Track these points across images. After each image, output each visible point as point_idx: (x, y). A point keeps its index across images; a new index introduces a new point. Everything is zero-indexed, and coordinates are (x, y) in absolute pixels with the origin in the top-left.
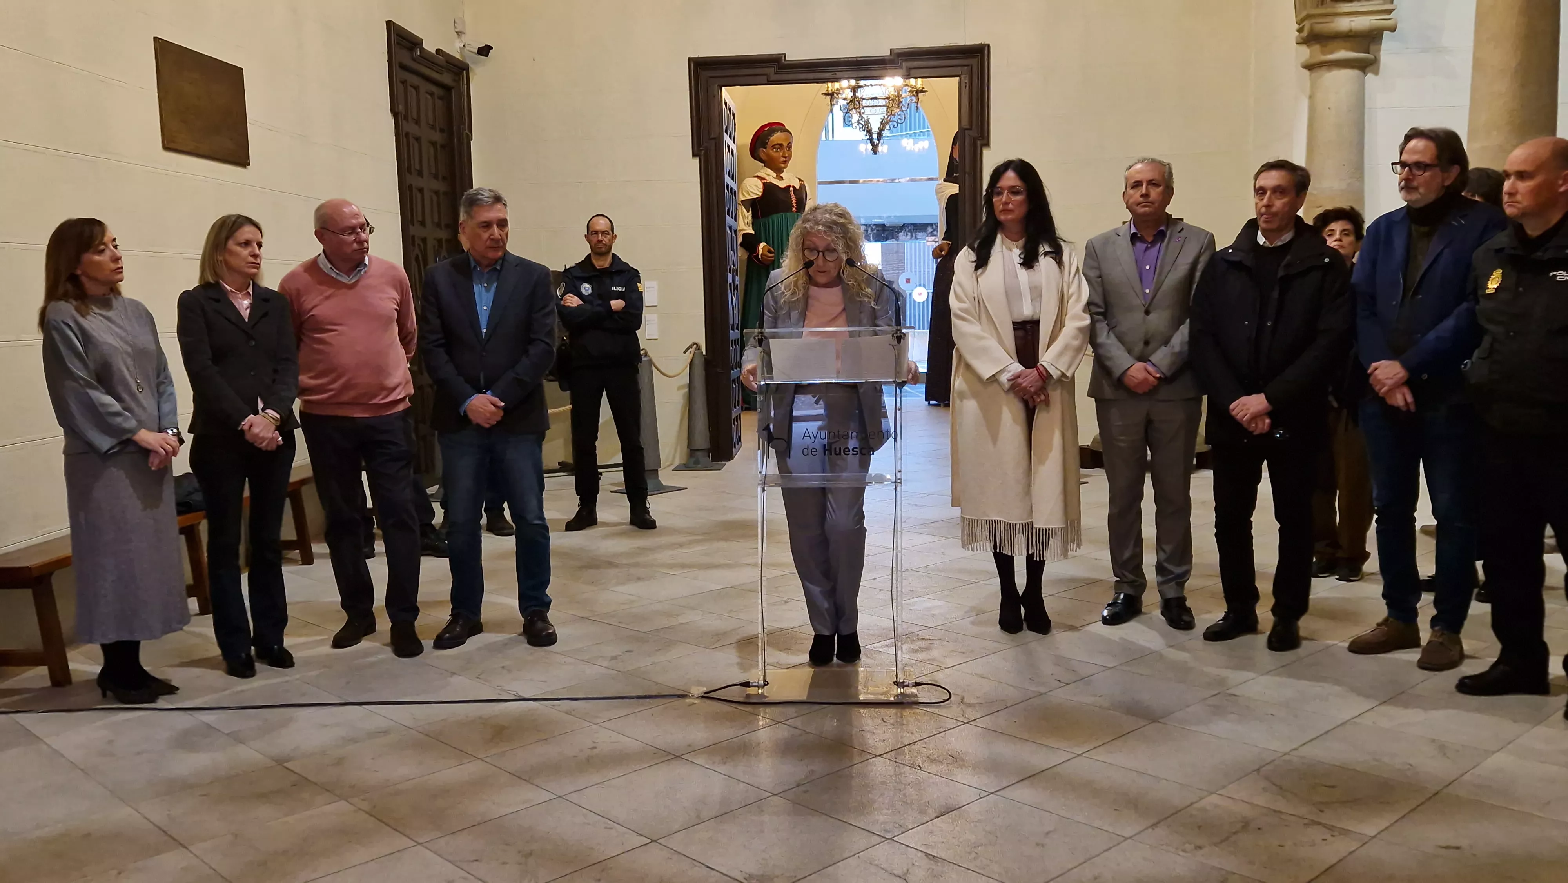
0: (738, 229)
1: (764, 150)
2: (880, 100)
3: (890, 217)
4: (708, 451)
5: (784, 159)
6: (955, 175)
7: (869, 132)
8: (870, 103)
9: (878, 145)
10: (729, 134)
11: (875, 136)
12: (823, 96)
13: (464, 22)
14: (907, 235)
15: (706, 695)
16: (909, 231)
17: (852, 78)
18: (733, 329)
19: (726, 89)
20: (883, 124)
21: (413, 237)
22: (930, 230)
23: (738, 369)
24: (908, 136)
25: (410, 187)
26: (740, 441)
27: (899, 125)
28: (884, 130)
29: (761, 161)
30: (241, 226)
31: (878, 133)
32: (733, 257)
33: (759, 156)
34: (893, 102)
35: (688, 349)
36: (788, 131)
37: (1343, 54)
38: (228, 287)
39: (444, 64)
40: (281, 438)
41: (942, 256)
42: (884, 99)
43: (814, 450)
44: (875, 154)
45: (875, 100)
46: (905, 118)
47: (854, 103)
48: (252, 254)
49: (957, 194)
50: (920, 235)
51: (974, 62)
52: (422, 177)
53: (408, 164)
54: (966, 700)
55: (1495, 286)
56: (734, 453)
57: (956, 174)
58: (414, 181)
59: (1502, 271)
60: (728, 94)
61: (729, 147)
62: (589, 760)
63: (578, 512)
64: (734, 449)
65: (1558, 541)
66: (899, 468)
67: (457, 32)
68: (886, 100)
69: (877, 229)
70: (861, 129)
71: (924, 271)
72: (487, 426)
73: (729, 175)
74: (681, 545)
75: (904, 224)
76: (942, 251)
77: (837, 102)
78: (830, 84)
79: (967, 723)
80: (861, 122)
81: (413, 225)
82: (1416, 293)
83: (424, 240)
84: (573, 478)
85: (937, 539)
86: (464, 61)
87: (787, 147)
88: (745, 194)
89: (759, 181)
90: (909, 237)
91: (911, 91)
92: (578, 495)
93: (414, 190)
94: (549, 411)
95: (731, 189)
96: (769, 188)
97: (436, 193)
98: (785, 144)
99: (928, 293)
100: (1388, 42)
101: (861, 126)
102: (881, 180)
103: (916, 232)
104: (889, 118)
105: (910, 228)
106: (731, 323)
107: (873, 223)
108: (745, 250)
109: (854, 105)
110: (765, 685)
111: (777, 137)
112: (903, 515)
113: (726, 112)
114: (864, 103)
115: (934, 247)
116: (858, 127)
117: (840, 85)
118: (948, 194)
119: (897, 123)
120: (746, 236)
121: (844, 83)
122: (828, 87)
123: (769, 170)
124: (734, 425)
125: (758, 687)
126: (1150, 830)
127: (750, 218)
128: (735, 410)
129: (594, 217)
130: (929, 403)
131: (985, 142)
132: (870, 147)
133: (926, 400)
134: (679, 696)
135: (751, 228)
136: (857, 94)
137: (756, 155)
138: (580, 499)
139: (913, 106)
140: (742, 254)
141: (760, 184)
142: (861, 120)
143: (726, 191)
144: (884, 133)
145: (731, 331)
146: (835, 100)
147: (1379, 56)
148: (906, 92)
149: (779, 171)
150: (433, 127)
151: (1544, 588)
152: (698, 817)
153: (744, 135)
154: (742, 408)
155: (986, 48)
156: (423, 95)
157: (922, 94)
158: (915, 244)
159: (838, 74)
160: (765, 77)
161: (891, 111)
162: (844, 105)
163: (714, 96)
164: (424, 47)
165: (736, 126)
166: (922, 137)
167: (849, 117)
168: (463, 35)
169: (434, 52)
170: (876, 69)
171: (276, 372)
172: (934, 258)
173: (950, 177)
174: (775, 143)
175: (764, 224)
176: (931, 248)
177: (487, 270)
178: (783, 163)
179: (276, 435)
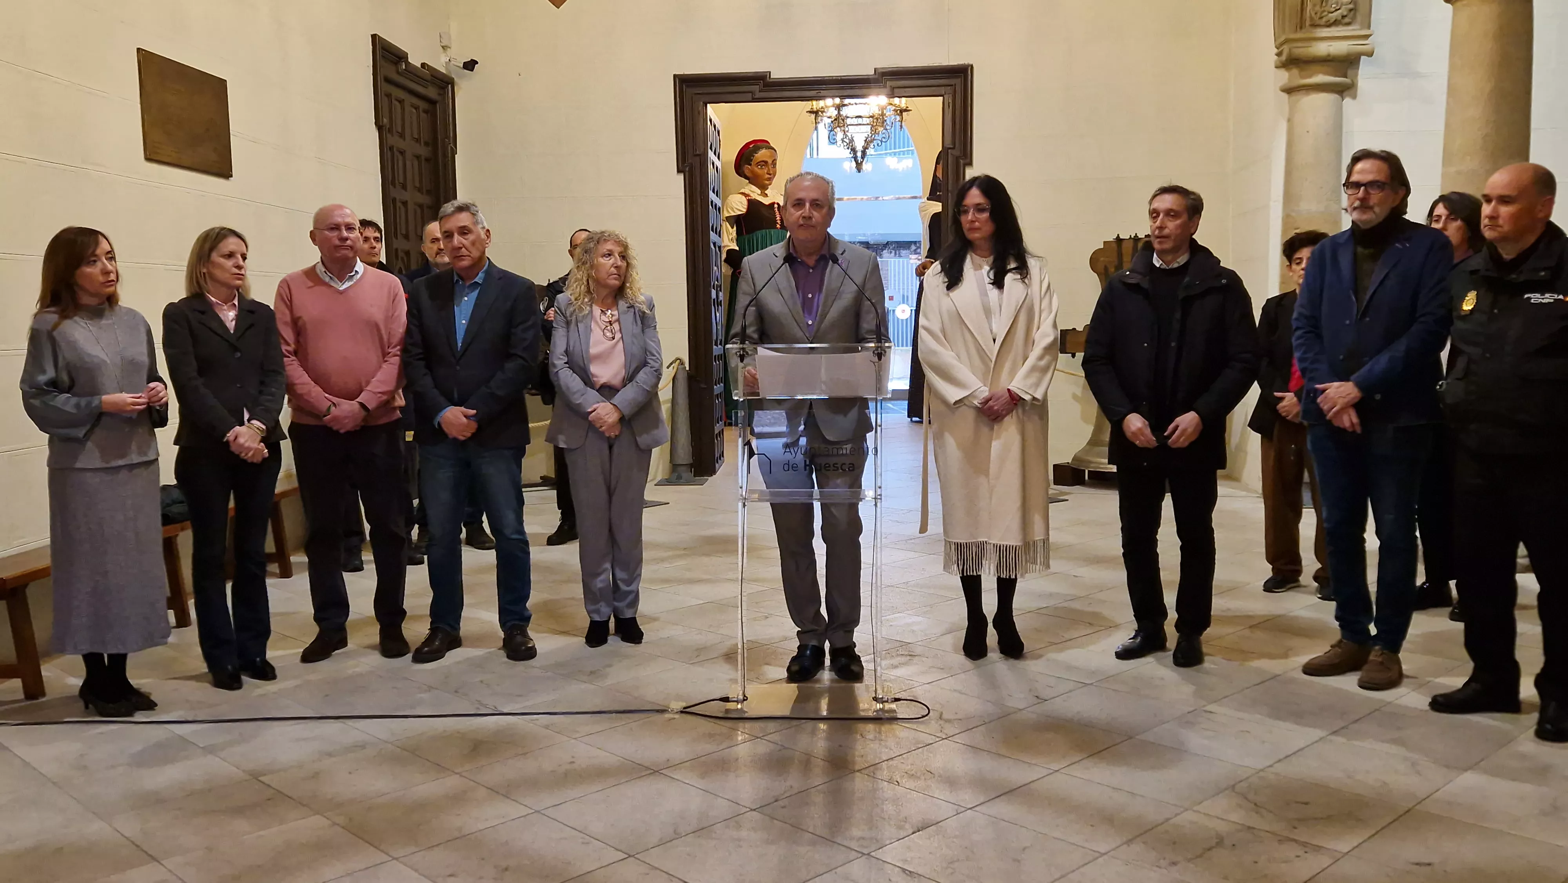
0: (723, 245)
1: (749, 167)
2: (864, 119)
3: (874, 234)
5: (769, 176)
6: (938, 193)
7: (854, 150)
8: (855, 121)
9: (862, 162)
10: (713, 150)
11: (859, 154)
12: (808, 114)
13: (450, 37)
14: (891, 252)
15: (684, 710)
16: (893, 249)
17: (837, 97)
18: (716, 344)
19: (711, 107)
20: (868, 142)
21: (397, 250)
22: (913, 247)
23: (722, 385)
24: (893, 154)
25: (394, 200)
26: (723, 456)
27: (883, 143)
28: (868, 149)
29: (746, 178)
30: (225, 237)
31: (862, 151)
32: (717, 273)
33: (744, 172)
34: (878, 120)
35: (671, 364)
36: (773, 148)
37: (1321, 78)
38: (213, 299)
39: (429, 78)
40: (266, 451)
42: (869, 117)
43: (793, 467)
44: (859, 172)
45: (860, 119)
46: (889, 137)
47: (839, 121)
48: (236, 265)
49: (940, 212)
50: (903, 252)
51: (957, 82)
52: (406, 190)
53: (392, 178)
54: (945, 716)
55: (1470, 308)
56: (717, 470)
57: (940, 192)
58: (398, 194)
59: (1476, 293)
60: (712, 110)
61: (713, 163)
62: (566, 774)
63: (559, 527)
64: (717, 465)
65: (1531, 561)
66: (879, 484)
67: (443, 47)
68: (871, 119)
70: (846, 147)
71: (908, 289)
72: (462, 438)
73: (714, 192)
74: (663, 560)
75: (888, 242)
76: (924, 269)
77: (822, 120)
78: (814, 102)
79: (946, 739)
80: (845, 140)
81: (397, 238)
82: (1364, 315)
83: (407, 253)
84: (554, 492)
85: (916, 555)
86: (450, 75)
87: (772, 164)
88: (729, 210)
89: (744, 197)
90: (893, 254)
91: (895, 111)
92: (559, 509)
93: (399, 204)
94: (530, 425)
95: (716, 205)
96: (753, 204)
97: (421, 206)
98: (770, 162)
99: (911, 310)
100: (1365, 67)
101: (845, 144)
102: (865, 197)
103: (900, 250)
104: (873, 136)
105: (894, 245)
106: (715, 338)
108: (729, 267)
109: (838, 124)
110: (744, 700)
111: (762, 154)
113: (710, 129)
114: (849, 121)
115: (918, 265)
116: (842, 145)
117: (825, 103)
118: (930, 213)
119: (881, 141)
120: (730, 252)
121: (829, 102)
122: (812, 105)
123: (753, 187)
124: (717, 440)
125: (737, 702)
126: (1125, 846)
127: (735, 234)
128: (718, 425)
129: (576, 232)
130: (911, 420)
131: (968, 160)
132: (854, 164)
133: (908, 417)
134: (658, 711)
135: (735, 244)
136: (841, 113)
137: (740, 171)
138: (561, 515)
139: (898, 124)
140: (726, 270)
141: (744, 200)
142: (846, 138)
143: (710, 207)
144: (870, 151)
145: (715, 347)
146: (820, 118)
147: (1358, 81)
148: (890, 111)
149: (763, 188)
150: (418, 140)
151: (1516, 608)
152: (675, 832)
153: (729, 152)
154: (725, 423)
155: (970, 68)
156: (408, 108)
157: (906, 113)
158: (899, 261)
159: (823, 93)
160: (751, 94)
161: (876, 129)
162: (828, 123)
163: (699, 113)
164: (409, 60)
165: (721, 143)
166: (906, 156)
167: (834, 135)
168: (449, 49)
169: (420, 66)
170: (860, 88)
171: (262, 383)
172: (917, 276)
173: (933, 196)
174: (760, 160)
175: (749, 241)
176: (914, 265)
177: (468, 284)
178: (768, 181)
179: (262, 446)
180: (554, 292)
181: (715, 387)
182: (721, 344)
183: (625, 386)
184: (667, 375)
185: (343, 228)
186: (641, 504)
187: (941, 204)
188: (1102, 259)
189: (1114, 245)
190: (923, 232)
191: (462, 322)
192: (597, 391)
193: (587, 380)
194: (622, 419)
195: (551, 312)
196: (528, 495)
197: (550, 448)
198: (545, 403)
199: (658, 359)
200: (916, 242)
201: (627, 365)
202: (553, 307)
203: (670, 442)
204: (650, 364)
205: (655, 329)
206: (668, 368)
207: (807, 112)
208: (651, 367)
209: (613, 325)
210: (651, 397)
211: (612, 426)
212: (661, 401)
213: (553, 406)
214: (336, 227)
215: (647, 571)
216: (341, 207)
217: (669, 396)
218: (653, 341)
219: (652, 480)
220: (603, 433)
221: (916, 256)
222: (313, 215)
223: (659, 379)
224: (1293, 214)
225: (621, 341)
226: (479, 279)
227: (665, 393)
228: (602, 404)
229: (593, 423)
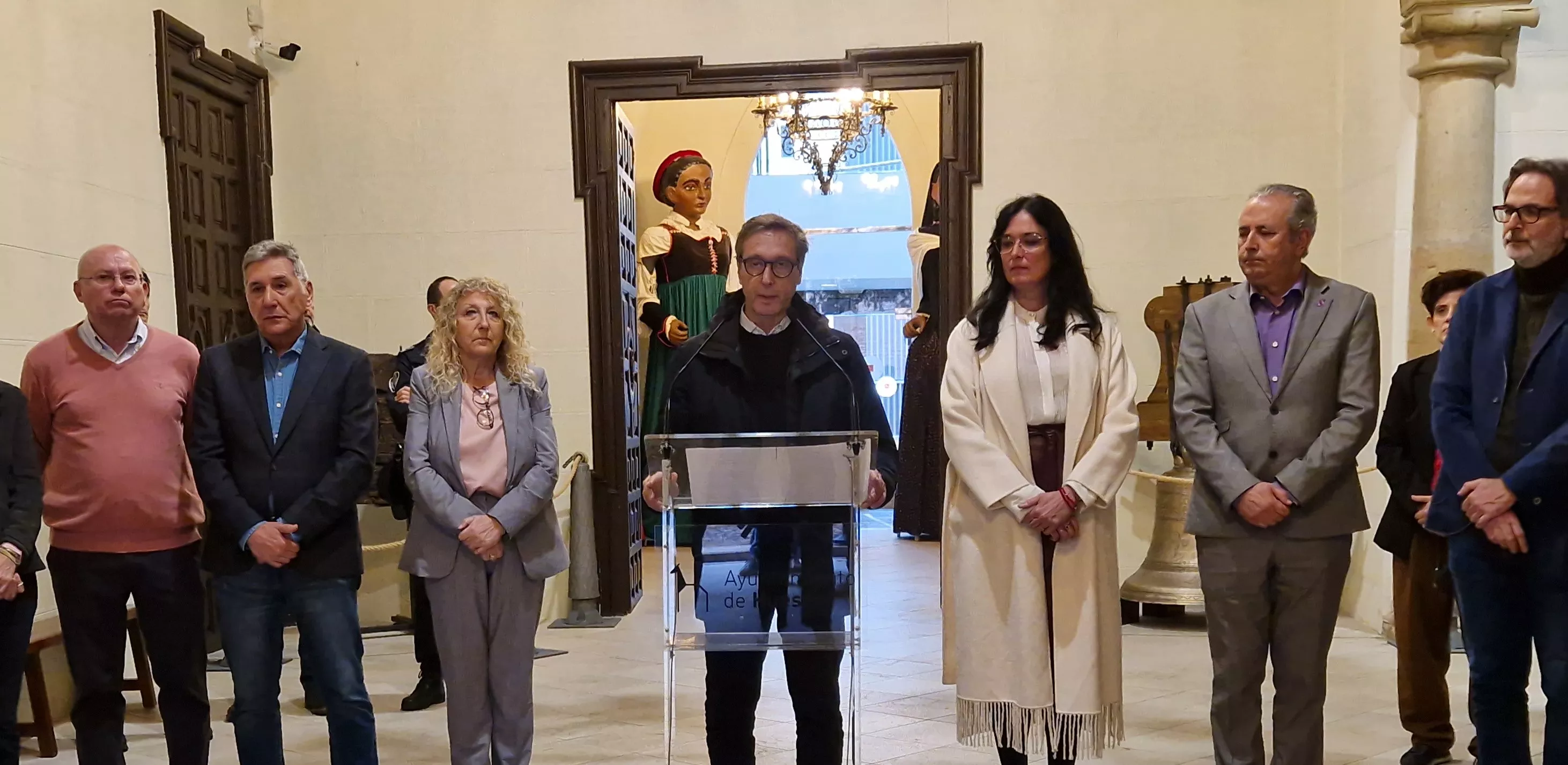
0: (638, 297)
1: (673, 188)
2: (831, 120)
3: (845, 280)
4: (597, 601)
5: (701, 201)
6: (934, 222)
7: (818, 164)
8: (819, 124)
9: (829, 181)
10: (624, 166)
11: (825, 169)
12: (754, 115)
13: (261, 17)
14: (869, 305)
16: (871, 301)
17: (794, 90)
18: (630, 434)
19: (621, 105)
20: (837, 153)
21: (192, 308)
22: (900, 298)
23: (638, 489)
24: (871, 169)
25: (188, 239)
26: (641, 588)
27: (858, 154)
28: (837, 162)
29: (670, 203)
31: (829, 165)
32: (631, 336)
33: (666, 196)
34: (850, 122)
35: (568, 462)
36: (705, 162)
37: (1464, 58)
39: (234, 70)
40: (22, 584)
41: (917, 334)
42: (838, 118)
43: (740, 600)
44: (825, 194)
45: (826, 121)
46: (866, 145)
47: (797, 124)
49: (938, 249)
50: (887, 305)
51: (961, 67)
52: (204, 226)
53: (184, 208)
56: (632, 606)
57: (936, 221)
58: (193, 230)
60: (621, 110)
61: (624, 185)
63: (418, 685)
64: (632, 600)
66: (856, 625)
67: (251, 27)
68: (841, 120)
69: (829, 296)
70: (806, 160)
71: (893, 355)
72: (277, 565)
73: (625, 223)
74: (560, 730)
75: (865, 291)
76: (916, 328)
77: (773, 123)
78: (763, 98)
80: (805, 150)
81: (191, 291)
82: (1524, 386)
83: (207, 312)
84: (411, 639)
85: (909, 721)
86: (261, 66)
87: (705, 184)
88: (647, 248)
89: (666, 230)
90: (872, 307)
91: (875, 108)
92: (418, 661)
93: (193, 245)
95: (628, 242)
96: (679, 240)
97: (224, 247)
98: (702, 181)
99: (898, 385)
100: (1526, 42)
101: (806, 156)
102: (834, 229)
103: (881, 301)
104: (845, 145)
105: (873, 295)
106: (628, 425)
107: (823, 289)
108: (647, 325)
109: (796, 128)
111: (691, 171)
112: (862, 689)
113: (620, 136)
114: (810, 124)
115: (907, 322)
116: (802, 157)
117: (777, 99)
118: (924, 250)
119: (856, 151)
120: (648, 306)
121: (783, 97)
122: (760, 103)
123: (678, 215)
124: (633, 566)
127: (654, 282)
128: (633, 545)
130: (899, 536)
132: (818, 184)
133: (895, 531)
135: (655, 295)
136: (800, 112)
137: (662, 195)
138: (421, 668)
139: (878, 128)
140: (643, 331)
141: (667, 235)
142: (806, 147)
143: (621, 245)
144: (840, 166)
145: (628, 438)
146: (770, 120)
147: (1515, 59)
148: (867, 110)
149: (693, 217)
150: (218, 157)
153: (646, 168)
154: (643, 542)
155: (978, 47)
156: (205, 113)
157: (890, 111)
158: (880, 317)
159: (775, 85)
160: (675, 88)
161: (848, 135)
162: (782, 127)
163: (604, 115)
164: (206, 46)
165: (635, 156)
166: (890, 171)
167: (790, 143)
168: (259, 30)
169: (220, 54)
170: (825, 78)
171: (12, 492)
172: (906, 337)
173: (927, 226)
174: (688, 179)
175: (674, 290)
176: (901, 322)
177: (282, 354)
178: (699, 207)
179: (17, 578)
180: (407, 364)
181: (629, 492)
182: (636, 434)
183: (507, 492)
184: (565, 475)
185: (118, 276)
186: (531, 654)
187: (938, 237)
188: (1161, 311)
189: (1178, 293)
190: (914, 277)
191: (277, 405)
192: (469, 499)
193: (456, 484)
194: (504, 538)
195: (405, 391)
196: (370, 643)
197: (405, 577)
198: (398, 516)
199: (552, 455)
200: (903, 290)
201: (510, 462)
202: (408, 384)
203: (568, 570)
204: (540, 461)
205: (548, 414)
206: (564, 466)
207: (753, 112)
208: (543, 466)
209: (491, 408)
210: (544, 505)
211: (491, 548)
212: (556, 510)
213: (409, 522)
214: (108, 276)
215: (538, 745)
216: (115, 248)
217: (567, 505)
218: (546, 431)
219: (545, 620)
220: (479, 555)
221: (904, 309)
222: (78, 261)
223: (554, 482)
224: (1426, 247)
225: (502, 431)
226: (298, 347)
227: (561, 502)
228: (478, 517)
229: (466, 543)
